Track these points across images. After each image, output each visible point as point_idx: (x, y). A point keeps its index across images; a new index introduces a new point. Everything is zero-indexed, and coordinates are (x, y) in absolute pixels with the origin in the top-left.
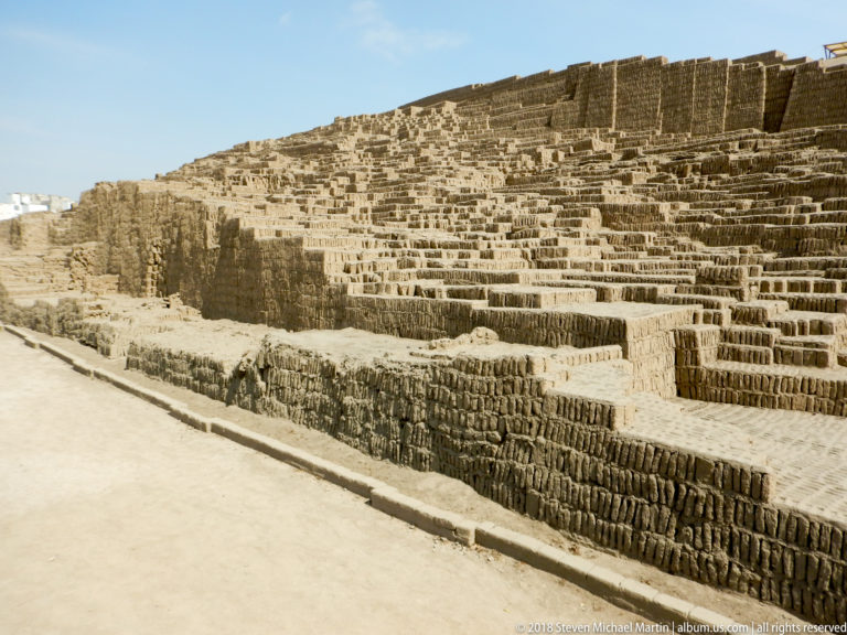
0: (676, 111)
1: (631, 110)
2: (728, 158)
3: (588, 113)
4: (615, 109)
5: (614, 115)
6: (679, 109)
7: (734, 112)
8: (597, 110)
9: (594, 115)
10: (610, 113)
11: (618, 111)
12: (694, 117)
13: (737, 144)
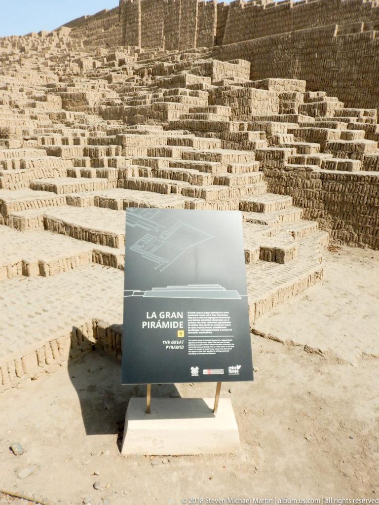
0: (171, 35)
1: (149, 34)
2: (163, 65)
3: (126, 35)
4: (140, 32)
5: (140, 37)
6: (173, 33)
7: (201, 36)
8: (131, 33)
9: (129, 36)
10: (137, 35)
11: (142, 34)
12: (180, 39)
13: (179, 56)
